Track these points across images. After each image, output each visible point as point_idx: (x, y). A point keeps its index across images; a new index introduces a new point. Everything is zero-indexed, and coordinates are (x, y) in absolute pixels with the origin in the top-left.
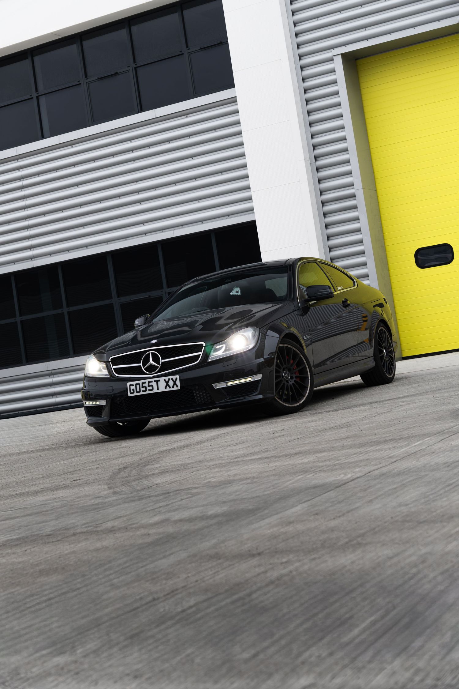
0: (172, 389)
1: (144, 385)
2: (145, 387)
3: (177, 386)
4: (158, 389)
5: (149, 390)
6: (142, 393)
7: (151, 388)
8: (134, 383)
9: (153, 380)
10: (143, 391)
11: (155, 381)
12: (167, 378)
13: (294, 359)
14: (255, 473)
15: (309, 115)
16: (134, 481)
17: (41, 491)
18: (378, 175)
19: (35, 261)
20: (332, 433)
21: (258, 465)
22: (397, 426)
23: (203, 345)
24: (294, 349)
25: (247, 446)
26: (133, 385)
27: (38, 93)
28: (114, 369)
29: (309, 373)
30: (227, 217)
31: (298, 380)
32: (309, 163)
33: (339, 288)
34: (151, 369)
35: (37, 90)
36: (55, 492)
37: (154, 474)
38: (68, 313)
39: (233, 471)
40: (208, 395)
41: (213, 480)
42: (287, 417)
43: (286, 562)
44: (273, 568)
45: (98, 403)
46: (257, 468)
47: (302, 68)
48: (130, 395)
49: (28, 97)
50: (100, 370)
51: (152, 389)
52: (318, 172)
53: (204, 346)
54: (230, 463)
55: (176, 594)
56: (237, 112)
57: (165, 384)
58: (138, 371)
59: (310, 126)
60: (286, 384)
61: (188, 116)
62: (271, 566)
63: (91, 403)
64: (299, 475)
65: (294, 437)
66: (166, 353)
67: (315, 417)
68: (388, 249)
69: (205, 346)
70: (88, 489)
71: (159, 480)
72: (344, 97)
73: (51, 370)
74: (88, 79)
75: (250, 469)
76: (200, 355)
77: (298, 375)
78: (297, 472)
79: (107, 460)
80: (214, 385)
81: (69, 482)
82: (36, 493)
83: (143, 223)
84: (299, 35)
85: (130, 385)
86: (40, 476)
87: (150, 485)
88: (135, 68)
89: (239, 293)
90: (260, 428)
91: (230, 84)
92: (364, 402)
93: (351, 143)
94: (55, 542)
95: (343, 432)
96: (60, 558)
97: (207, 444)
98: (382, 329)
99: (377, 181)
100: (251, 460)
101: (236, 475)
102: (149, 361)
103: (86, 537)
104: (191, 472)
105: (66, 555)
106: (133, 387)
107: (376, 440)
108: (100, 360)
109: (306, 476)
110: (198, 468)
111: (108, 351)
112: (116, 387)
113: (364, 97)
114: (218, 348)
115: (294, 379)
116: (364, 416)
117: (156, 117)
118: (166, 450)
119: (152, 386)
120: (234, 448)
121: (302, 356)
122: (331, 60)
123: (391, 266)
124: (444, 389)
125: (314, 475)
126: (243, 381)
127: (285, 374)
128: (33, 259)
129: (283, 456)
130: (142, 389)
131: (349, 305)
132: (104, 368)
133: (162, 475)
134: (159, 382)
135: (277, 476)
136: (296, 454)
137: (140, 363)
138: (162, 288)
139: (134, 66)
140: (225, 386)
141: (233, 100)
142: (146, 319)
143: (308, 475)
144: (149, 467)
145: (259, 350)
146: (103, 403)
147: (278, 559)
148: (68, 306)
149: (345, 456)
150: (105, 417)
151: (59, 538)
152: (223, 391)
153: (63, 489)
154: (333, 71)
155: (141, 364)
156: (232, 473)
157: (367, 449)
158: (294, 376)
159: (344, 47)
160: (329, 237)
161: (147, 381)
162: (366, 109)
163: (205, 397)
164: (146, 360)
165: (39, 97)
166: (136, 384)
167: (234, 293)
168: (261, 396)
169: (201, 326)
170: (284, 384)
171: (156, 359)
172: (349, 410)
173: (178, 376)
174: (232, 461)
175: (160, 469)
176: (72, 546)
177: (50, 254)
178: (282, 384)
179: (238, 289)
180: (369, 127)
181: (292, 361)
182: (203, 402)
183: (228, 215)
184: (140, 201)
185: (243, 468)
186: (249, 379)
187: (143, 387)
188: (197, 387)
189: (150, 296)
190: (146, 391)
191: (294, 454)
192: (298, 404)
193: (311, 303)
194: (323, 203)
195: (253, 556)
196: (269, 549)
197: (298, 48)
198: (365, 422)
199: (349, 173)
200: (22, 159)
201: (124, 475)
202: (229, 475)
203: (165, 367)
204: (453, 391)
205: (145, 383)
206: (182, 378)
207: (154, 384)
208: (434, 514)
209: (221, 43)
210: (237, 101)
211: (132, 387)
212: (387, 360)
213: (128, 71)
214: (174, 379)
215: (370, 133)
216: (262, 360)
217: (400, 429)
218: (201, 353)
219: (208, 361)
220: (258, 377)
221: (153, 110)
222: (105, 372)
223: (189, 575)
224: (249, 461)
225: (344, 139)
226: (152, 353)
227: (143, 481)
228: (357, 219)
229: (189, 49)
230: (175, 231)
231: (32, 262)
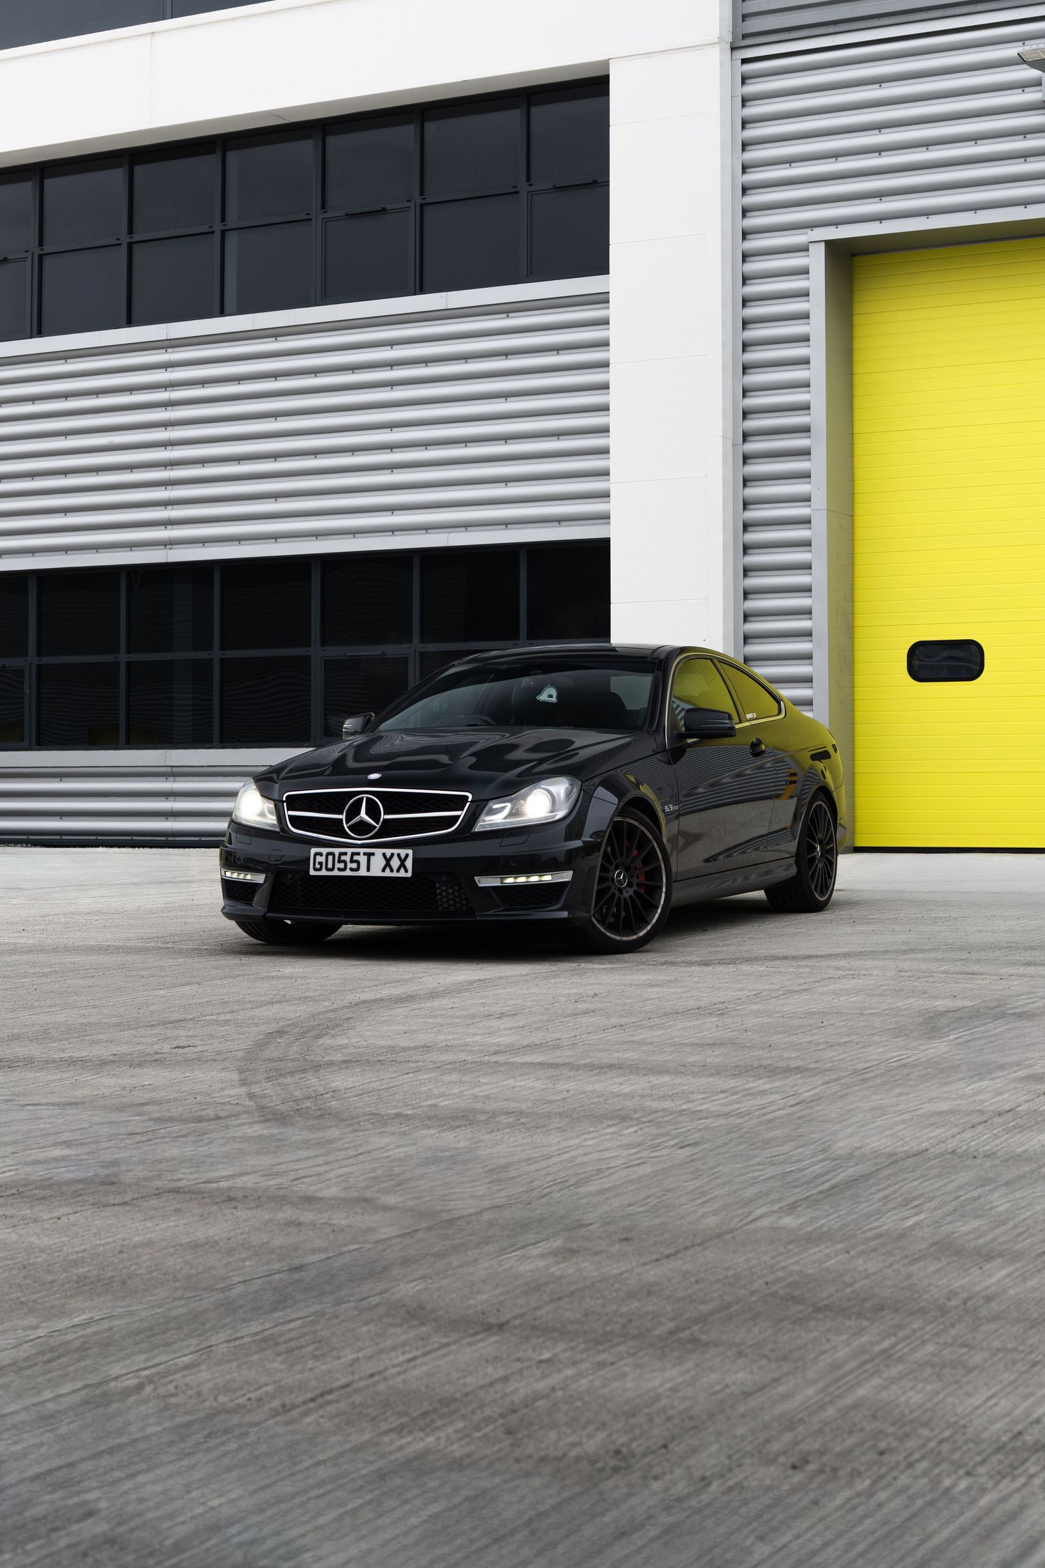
0: (395, 874)
1: (343, 858)
2: (345, 862)
3: (406, 871)
4: (368, 870)
5: (352, 869)
6: (336, 873)
7: (354, 866)
8: (325, 851)
9: (362, 851)
10: (339, 869)
11: (365, 854)
12: (388, 852)
13: (640, 848)
14: (526, 1100)
15: (744, 351)
16: (292, 1073)
17: (113, 1062)
18: (860, 487)
19: (170, 551)
20: (686, 1024)
21: (533, 1081)
22: (814, 1034)
23: (467, 797)
24: (643, 829)
25: (521, 1024)
26: (321, 854)
27: (225, 225)
28: (289, 816)
29: (664, 880)
30: (556, 524)
31: (642, 891)
32: (730, 443)
33: (749, 716)
34: (361, 828)
35: (223, 219)
36: (138, 1071)
37: (331, 1063)
38: (222, 660)
39: (485, 1087)
40: (463, 896)
41: (443, 1104)
42: (610, 962)
43: (549, 1360)
44: (520, 1372)
45: (249, 877)
46: (530, 1088)
47: (745, 257)
48: (312, 872)
49: (206, 229)
50: (262, 814)
51: (358, 869)
52: (744, 463)
53: (470, 800)
54: (483, 1063)
55: (328, 1403)
56: (605, 322)
57: (384, 862)
58: (334, 828)
59: (744, 373)
60: (617, 894)
61: (510, 315)
62: (518, 1365)
63: (235, 875)
64: (610, 1126)
65: (614, 1021)
66: (393, 803)
67: (662, 975)
68: (859, 633)
69: (472, 802)
70: (202, 1075)
71: (340, 1081)
72: (817, 326)
73: (172, 766)
74: (326, 212)
75: (517, 1089)
76: (459, 816)
77: (642, 880)
78: (605, 1117)
79: (249, 1005)
80: (476, 878)
81: (166, 1048)
82: (102, 1064)
83: (392, 509)
84: (748, 192)
85: (316, 854)
86: (113, 1020)
87: (321, 1090)
88: (422, 206)
89: (554, 700)
90: (553, 981)
91: (601, 267)
92: (763, 952)
93: (818, 417)
94: (119, 1205)
95: (710, 1028)
96: (121, 1252)
97: (446, 1002)
98: (820, 806)
99: (858, 498)
100: (524, 1064)
101: (488, 1097)
102: (359, 814)
103: (179, 1206)
104: (405, 1072)
105: (134, 1247)
106: (322, 859)
107: (769, 1062)
108: (265, 795)
109: (621, 1130)
110: (419, 1064)
111: (283, 779)
112: (290, 851)
113: (858, 332)
114: (496, 809)
115: (635, 888)
116: (756, 992)
117: (448, 308)
118: (364, 1002)
119: (358, 862)
120: (495, 1023)
121: (655, 845)
122: (804, 249)
123: (859, 667)
124: (922, 951)
125: (636, 1132)
126: (534, 879)
127: (619, 875)
128: (166, 547)
129: (586, 1066)
130: (338, 865)
131: (764, 752)
132: (270, 812)
133: (347, 1068)
134: (372, 857)
135: (566, 1119)
136: (611, 1066)
137: (342, 814)
138: (410, 641)
139: (419, 201)
140: (499, 884)
141: (602, 299)
142: (368, 722)
143: (627, 1128)
144: (326, 1041)
145: (574, 823)
146: (260, 878)
147: (534, 1348)
148: (223, 647)
149: (704, 1093)
150: (258, 906)
151: (128, 1198)
152: (492, 892)
153: (154, 1067)
154: (804, 272)
155: (343, 817)
156: (480, 1091)
157: (748, 1082)
158: (635, 881)
159: (832, 228)
160: (747, 594)
161: (350, 851)
162: (858, 356)
163: (457, 900)
164: (355, 810)
165: (226, 233)
166: (328, 854)
167: (543, 697)
168: (565, 914)
169: (474, 760)
170: (614, 894)
171: (373, 811)
172: (732, 968)
173: (410, 852)
174: (486, 1058)
175: (346, 1050)
176: (149, 1224)
177: (204, 541)
178: (609, 894)
179: (553, 692)
180: (858, 390)
181: (635, 852)
182: (452, 908)
183: (560, 520)
184: (392, 467)
185: (505, 1083)
186: (547, 878)
187: (340, 861)
188: (444, 878)
189: (384, 654)
190: (344, 869)
191: (608, 1067)
192: (634, 937)
193: (690, 741)
194: (746, 527)
195: (489, 1328)
196: (522, 1316)
197: (744, 216)
198: (754, 1007)
199: (806, 476)
200: (175, 349)
201: (276, 1054)
202: (475, 1097)
203: (389, 828)
204: (937, 960)
205: (345, 854)
206: (418, 856)
207: (363, 860)
208: (849, 1290)
209: (595, 182)
210: (608, 302)
211: (319, 859)
212: (820, 865)
213: (407, 209)
214: (403, 856)
215: (858, 403)
216: (577, 844)
217: (818, 1044)
218: (461, 814)
219: (473, 831)
220: (566, 876)
221: (444, 294)
222: (271, 820)
223: (360, 1355)
224: (517, 1067)
225: (805, 407)
226: (367, 798)
227: (309, 1078)
228: (807, 567)
229: (531, 185)
230: (450, 535)
231: (165, 551)
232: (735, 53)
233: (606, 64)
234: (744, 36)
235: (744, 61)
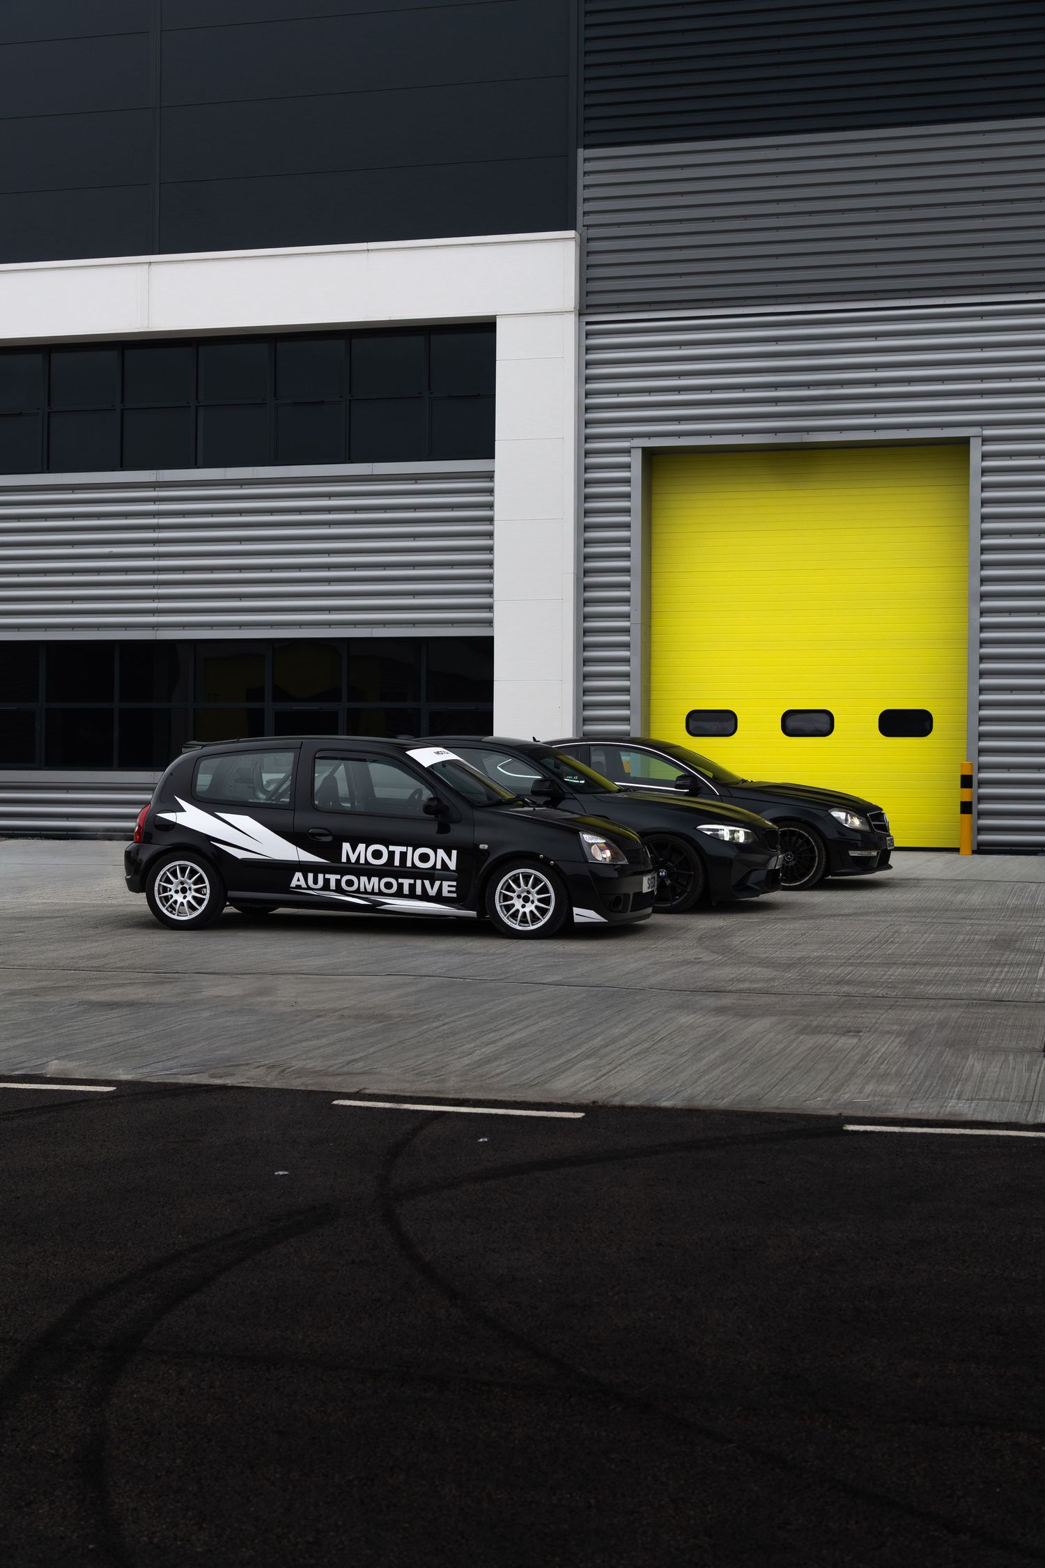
15: (585, 516)
18: (656, 607)
19: (158, 632)
27: (199, 402)
30: (450, 624)
32: (576, 576)
35: (197, 399)
47: (587, 453)
49: (184, 404)
52: (585, 590)
56: (491, 491)
59: (585, 530)
61: (418, 481)
72: (636, 503)
74: (278, 399)
83: (329, 610)
84: (590, 410)
88: (350, 400)
91: (490, 453)
93: (635, 563)
99: (654, 615)
113: (655, 505)
117: (374, 474)
122: (627, 451)
123: (653, 726)
128: (155, 628)
139: (349, 397)
141: (490, 476)
154: (627, 466)
159: (646, 439)
160: (585, 677)
162: (654, 522)
165: (200, 408)
177: (184, 626)
180: (655, 544)
183: (452, 622)
184: (330, 581)
189: (321, 709)
194: (586, 632)
197: (586, 426)
199: (628, 601)
200: (161, 489)
210: (493, 478)
213: (340, 402)
221: (370, 464)
228: (628, 660)
229: (432, 393)
230: (373, 629)
231: (154, 632)
232: (582, 317)
233: (495, 317)
234: (588, 306)
235: (588, 323)
